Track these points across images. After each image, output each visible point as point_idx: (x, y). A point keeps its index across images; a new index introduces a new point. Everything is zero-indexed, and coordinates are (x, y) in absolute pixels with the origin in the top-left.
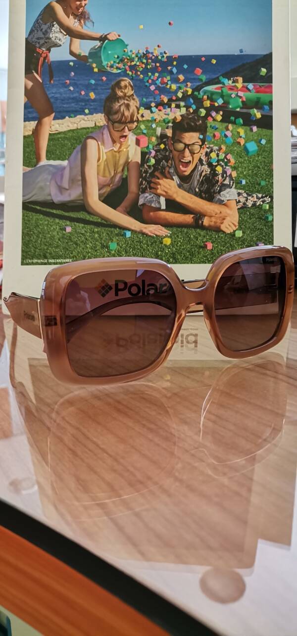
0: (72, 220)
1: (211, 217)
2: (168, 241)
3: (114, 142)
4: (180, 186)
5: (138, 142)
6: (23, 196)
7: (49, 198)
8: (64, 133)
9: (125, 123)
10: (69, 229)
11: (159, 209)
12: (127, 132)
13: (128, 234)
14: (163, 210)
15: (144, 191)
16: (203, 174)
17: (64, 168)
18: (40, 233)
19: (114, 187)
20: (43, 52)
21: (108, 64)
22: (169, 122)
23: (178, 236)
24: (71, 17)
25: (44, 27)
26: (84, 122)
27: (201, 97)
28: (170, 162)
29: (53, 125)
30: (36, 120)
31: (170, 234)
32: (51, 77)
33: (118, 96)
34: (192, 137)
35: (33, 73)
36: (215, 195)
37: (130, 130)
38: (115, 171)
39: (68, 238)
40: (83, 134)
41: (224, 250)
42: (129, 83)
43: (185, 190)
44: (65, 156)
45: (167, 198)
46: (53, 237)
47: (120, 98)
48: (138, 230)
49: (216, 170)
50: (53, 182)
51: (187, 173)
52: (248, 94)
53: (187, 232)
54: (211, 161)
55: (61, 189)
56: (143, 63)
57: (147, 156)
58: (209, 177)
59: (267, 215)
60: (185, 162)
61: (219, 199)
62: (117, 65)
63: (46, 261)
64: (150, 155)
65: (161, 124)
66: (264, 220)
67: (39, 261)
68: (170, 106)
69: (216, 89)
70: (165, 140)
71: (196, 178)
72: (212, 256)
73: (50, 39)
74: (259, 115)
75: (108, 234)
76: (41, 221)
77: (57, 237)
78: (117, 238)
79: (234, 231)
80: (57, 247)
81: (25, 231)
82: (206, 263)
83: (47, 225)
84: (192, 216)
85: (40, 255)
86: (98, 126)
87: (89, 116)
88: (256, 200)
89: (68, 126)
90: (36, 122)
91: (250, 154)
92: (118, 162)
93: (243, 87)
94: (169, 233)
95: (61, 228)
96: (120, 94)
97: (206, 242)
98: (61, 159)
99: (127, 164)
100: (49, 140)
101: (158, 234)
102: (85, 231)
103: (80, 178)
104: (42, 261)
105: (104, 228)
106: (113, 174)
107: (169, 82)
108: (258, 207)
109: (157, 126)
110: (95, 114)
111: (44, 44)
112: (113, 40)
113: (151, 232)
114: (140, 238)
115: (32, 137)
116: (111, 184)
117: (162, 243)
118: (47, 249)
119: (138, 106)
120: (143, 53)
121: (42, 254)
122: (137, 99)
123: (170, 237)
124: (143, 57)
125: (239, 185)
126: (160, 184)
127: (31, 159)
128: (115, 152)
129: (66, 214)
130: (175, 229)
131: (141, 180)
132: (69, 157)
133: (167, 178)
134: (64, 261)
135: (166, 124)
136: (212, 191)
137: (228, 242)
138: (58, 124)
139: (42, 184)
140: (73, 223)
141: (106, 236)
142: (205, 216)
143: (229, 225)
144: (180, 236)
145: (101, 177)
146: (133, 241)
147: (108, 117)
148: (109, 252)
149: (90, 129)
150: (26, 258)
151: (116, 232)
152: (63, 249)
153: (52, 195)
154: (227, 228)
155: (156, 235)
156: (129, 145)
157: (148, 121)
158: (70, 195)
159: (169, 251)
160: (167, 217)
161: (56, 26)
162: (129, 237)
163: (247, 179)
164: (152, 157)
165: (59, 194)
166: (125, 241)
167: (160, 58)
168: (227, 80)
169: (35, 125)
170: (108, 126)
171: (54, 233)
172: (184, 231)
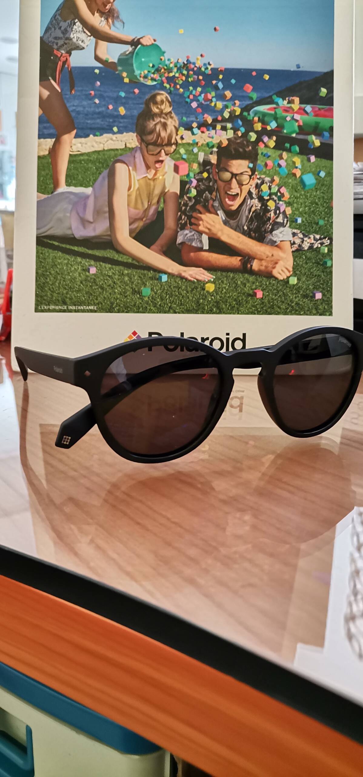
0: (97, 259)
1: (261, 260)
2: (210, 287)
3: (148, 167)
4: (225, 223)
5: (176, 169)
6: (38, 229)
7: (69, 232)
8: (88, 154)
9: (162, 145)
10: (93, 270)
11: (201, 249)
12: (163, 157)
13: (165, 278)
14: (206, 251)
15: (183, 228)
16: (253, 209)
17: (87, 197)
18: (59, 274)
19: (148, 221)
20: (61, 55)
21: (141, 74)
22: (213, 147)
23: (222, 282)
24: (97, 14)
25: (64, 25)
26: (112, 142)
27: (251, 118)
28: (214, 193)
29: (75, 145)
30: (53, 138)
31: (214, 279)
32: (72, 87)
33: (152, 113)
34: (240, 165)
35: (50, 80)
36: (266, 235)
37: (167, 155)
38: (148, 202)
39: (92, 280)
40: (111, 157)
41: (276, 300)
42: (166, 98)
43: (231, 228)
44: (89, 182)
45: (211, 236)
46: (74, 280)
47: (156, 115)
48: (176, 273)
49: (267, 206)
50: (74, 213)
51: (234, 208)
52: (305, 117)
53: (233, 278)
54: (262, 195)
55: (84, 222)
56: (183, 75)
57: (187, 186)
58: (260, 213)
59: (326, 260)
60: (232, 195)
61: (271, 239)
62: (152, 75)
63: (65, 308)
64: (191, 185)
65: (204, 148)
66: (322, 265)
67: (57, 308)
68: (214, 128)
69: (269, 109)
70: (208, 168)
71: (245, 214)
72: (262, 306)
73: (71, 39)
74: (317, 143)
75: (140, 277)
76: (60, 259)
77: (78, 279)
78: (151, 282)
79: (288, 278)
80: (79, 291)
81: (40, 272)
82: (255, 314)
83: (67, 264)
84: (240, 258)
85: (58, 300)
86: (129, 148)
87: (118, 136)
88: (313, 241)
89: (93, 146)
90: (54, 140)
91: (307, 188)
92: (153, 192)
93: (300, 109)
94: (212, 278)
95: (84, 268)
96: (155, 110)
97: (256, 289)
98: (84, 185)
99: (163, 194)
100: (70, 162)
101: (200, 278)
102: (113, 273)
103: (107, 209)
104: (60, 307)
105: (136, 270)
106: (146, 206)
107: (214, 100)
108: (316, 250)
109: (199, 151)
110: (125, 133)
111: (63, 45)
112: (147, 45)
113: (191, 276)
114: (178, 283)
115: (48, 158)
116: (144, 218)
117: (204, 289)
118: (67, 293)
119: (177, 125)
120: (184, 63)
121: (60, 299)
122: (176, 118)
123: (214, 282)
124: (183, 68)
125: (294, 224)
126: (202, 220)
127: (47, 184)
128: (149, 179)
129: (90, 252)
130: (219, 273)
131: (179, 213)
132: (93, 184)
133: (210, 212)
134: (87, 308)
135: (209, 148)
136: (263, 229)
137: (281, 290)
138: (80, 143)
139: (60, 215)
140: (98, 263)
141: (138, 280)
142: (254, 259)
143: (282, 270)
144: (225, 282)
145: (133, 210)
146: (170, 287)
147: (141, 137)
148: (141, 299)
149: (120, 151)
150: (41, 303)
151: (150, 275)
152: (86, 293)
153: (73, 228)
154: (280, 274)
155: (197, 280)
156: (166, 173)
157: (189, 144)
158: (94, 229)
159: (212, 299)
160: (210, 259)
161: (78, 24)
162: (165, 282)
163: (304, 217)
164: (193, 187)
165: (81, 227)
166: (160, 286)
167: (203, 69)
168: (281, 100)
169: (52, 144)
170: (141, 149)
171: (75, 275)
172: (230, 276)
